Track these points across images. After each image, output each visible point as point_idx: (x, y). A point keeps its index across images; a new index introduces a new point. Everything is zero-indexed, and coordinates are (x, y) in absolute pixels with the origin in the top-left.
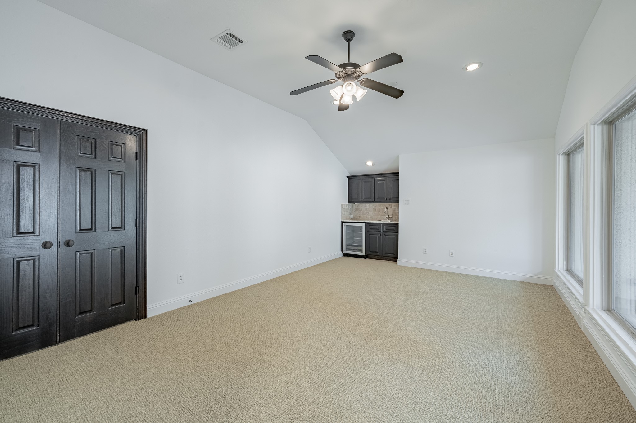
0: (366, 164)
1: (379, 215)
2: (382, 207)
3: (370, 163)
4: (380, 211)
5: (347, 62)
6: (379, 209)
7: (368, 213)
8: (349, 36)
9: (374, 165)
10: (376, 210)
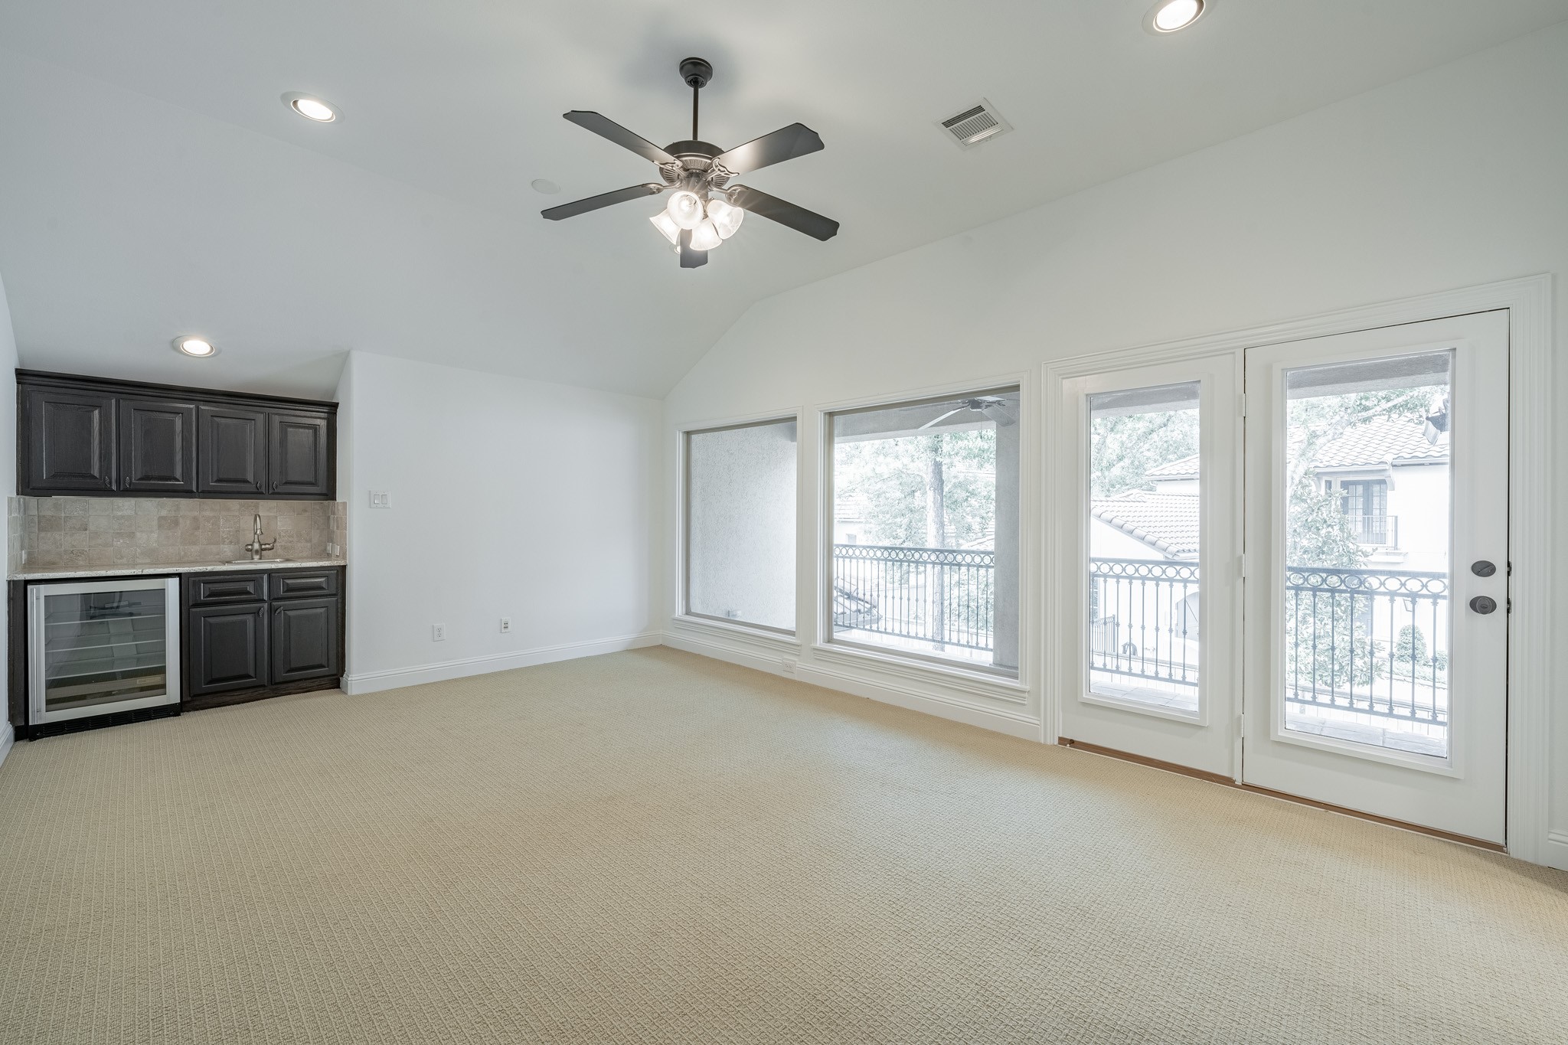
0: (175, 346)
1: (194, 543)
2: (208, 513)
3: (197, 346)
4: (197, 528)
5: (692, 139)
6: (195, 519)
7: (132, 535)
8: (696, 72)
9: (216, 352)
10: (176, 523)
